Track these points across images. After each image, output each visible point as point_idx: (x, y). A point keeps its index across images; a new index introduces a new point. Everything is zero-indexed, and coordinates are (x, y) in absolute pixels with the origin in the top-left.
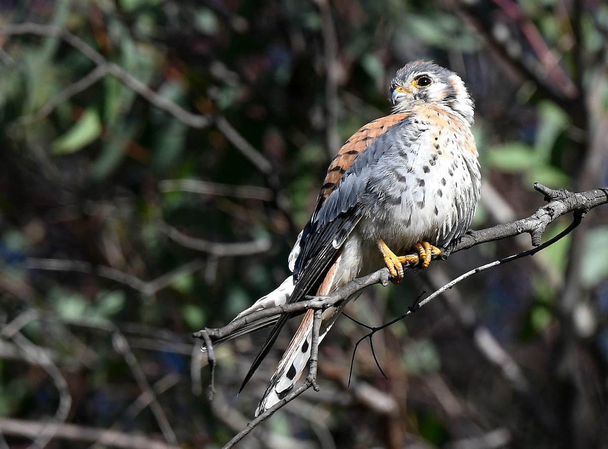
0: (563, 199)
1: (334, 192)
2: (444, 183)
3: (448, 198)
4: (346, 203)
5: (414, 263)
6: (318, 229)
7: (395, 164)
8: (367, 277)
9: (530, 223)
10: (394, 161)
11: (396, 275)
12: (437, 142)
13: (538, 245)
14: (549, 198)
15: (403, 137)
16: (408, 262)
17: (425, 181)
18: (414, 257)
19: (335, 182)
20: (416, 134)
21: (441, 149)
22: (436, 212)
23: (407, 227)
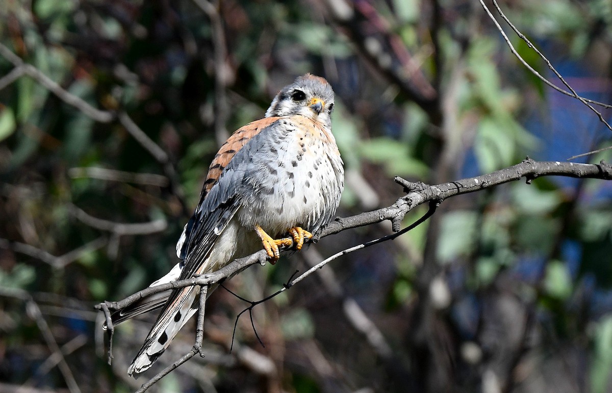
0: (420, 191)
1: (215, 186)
2: (311, 175)
3: (315, 189)
4: (225, 195)
5: (289, 246)
6: (201, 218)
7: (268, 159)
8: (248, 257)
9: (391, 212)
10: (267, 156)
11: (273, 256)
12: (302, 142)
13: (398, 231)
14: (407, 190)
15: (273, 137)
16: (283, 244)
17: (294, 174)
18: (289, 240)
19: (216, 178)
20: (284, 133)
21: (305, 147)
22: (305, 201)
23: (280, 214)
